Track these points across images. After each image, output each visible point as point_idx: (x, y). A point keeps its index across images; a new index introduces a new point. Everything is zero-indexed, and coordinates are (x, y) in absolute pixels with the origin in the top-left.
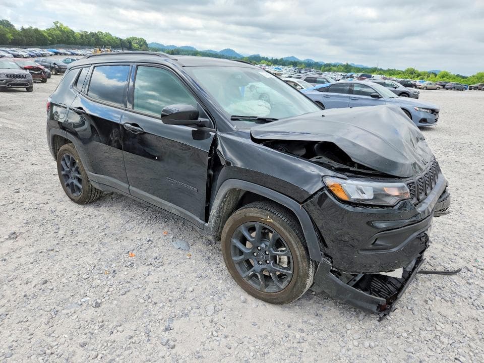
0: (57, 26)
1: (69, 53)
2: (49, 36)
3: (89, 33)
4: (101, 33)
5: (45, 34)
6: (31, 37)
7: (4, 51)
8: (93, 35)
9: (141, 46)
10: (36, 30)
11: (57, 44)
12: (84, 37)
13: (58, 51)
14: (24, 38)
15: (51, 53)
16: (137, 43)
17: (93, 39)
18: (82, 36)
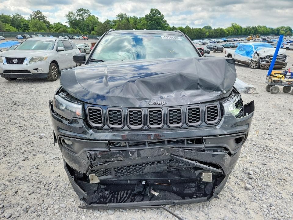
0: (233, 26)
1: (233, 40)
2: (227, 32)
3: (251, 27)
4: (260, 26)
5: (225, 31)
6: (217, 33)
7: (199, 41)
8: (253, 28)
9: (286, 32)
10: (222, 29)
11: (230, 35)
12: (247, 30)
13: (226, 39)
14: (214, 34)
15: (222, 41)
16: (284, 30)
17: (253, 31)
18: (246, 29)
